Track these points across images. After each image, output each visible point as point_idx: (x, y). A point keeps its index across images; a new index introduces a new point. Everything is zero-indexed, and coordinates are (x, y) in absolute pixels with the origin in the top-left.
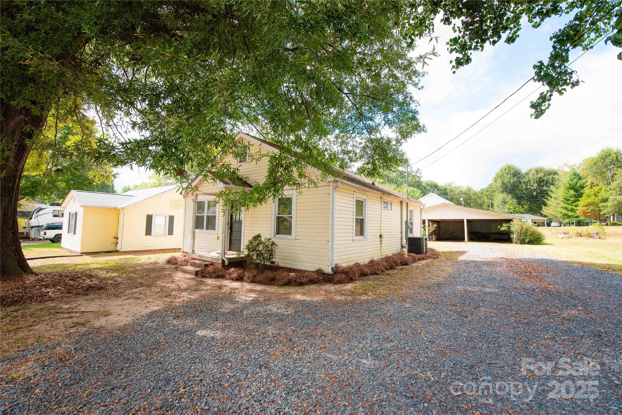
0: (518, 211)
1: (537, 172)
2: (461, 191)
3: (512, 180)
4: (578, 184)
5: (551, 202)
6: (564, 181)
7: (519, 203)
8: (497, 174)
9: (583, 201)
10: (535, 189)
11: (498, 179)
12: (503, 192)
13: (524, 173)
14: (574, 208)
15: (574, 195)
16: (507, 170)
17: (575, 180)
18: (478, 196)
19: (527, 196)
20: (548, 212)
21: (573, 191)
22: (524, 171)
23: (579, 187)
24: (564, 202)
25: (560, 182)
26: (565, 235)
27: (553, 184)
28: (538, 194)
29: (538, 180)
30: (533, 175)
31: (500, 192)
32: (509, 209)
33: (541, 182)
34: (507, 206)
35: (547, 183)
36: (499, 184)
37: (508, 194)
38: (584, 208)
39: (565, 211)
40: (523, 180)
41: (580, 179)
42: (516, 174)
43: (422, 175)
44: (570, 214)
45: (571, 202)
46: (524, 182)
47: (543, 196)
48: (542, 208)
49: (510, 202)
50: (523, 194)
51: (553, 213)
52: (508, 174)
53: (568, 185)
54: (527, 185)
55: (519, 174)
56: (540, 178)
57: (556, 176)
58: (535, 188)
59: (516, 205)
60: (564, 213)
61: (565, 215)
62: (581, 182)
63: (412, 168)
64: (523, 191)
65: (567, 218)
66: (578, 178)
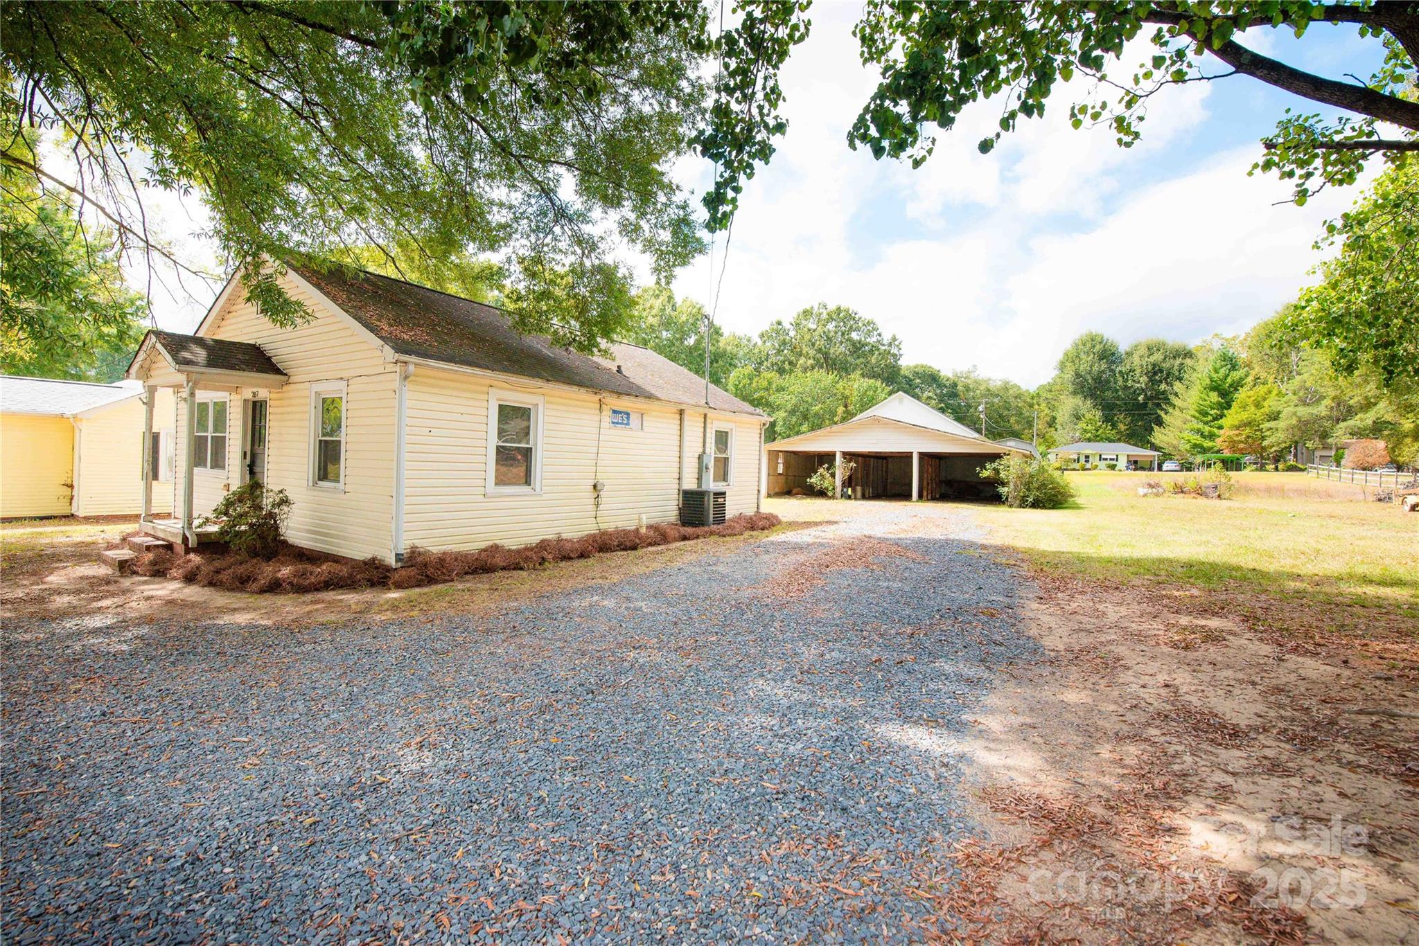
0: (1103, 436)
1: (1150, 350)
2: (989, 390)
3: (1095, 368)
4: (1229, 380)
5: (1173, 418)
6: (1202, 372)
7: (1108, 419)
8: (1066, 354)
9: (1233, 417)
10: (1143, 390)
11: (1068, 364)
12: (1075, 393)
13: (1123, 352)
14: (1215, 430)
15: (1219, 403)
16: (1089, 345)
17: (1222, 372)
18: (1025, 402)
19: (1125, 404)
20: (1165, 438)
21: (1215, 394)
22: (1123, 348)
23: (1231, 386)
24: (1197, 418)
25: (1195, 375)
26: (1150, 491)
27: (1180, 379)
28: (1147, 398)
29: (1150, 367)
30: (1141, 357)
31: (1071, 393)
32: (1085, 431)
33: (1157, 374)
34: (1082, 425)
35: (1168, 375)
36: (1069, 375)
37: (1085, 397)
38: (1232, 433)
39: (1196, 439)
40: (1119, 368)
41: (1234, 367)
42: (1108, 355)
43: (901, 352)
44: (1207, 444)
45: (1210, 418)
46: (1120, 372)
47: (1158, 405)
48: (1152, 429)
49: (1089, 416)
50: (1118, 398)
51: (1175, 442)
52: (1088, 354)
53: (1208, 381)
54: (1127, 380)
55: (1113, 354)
56: (1154, 365)
57: (1188, 361)
58: (1143, 386)
59: (1099, 424)
60: (1193, 441)
61: (1195, 446)
62: (1236, 375)
63: (880, 335)
64: (1117, 391)
65: (1199, 452)
66: (1229, 366)
